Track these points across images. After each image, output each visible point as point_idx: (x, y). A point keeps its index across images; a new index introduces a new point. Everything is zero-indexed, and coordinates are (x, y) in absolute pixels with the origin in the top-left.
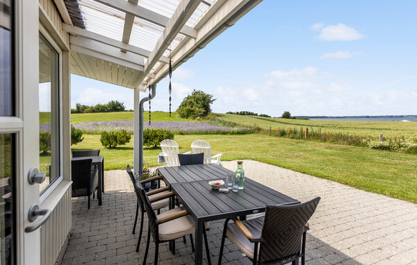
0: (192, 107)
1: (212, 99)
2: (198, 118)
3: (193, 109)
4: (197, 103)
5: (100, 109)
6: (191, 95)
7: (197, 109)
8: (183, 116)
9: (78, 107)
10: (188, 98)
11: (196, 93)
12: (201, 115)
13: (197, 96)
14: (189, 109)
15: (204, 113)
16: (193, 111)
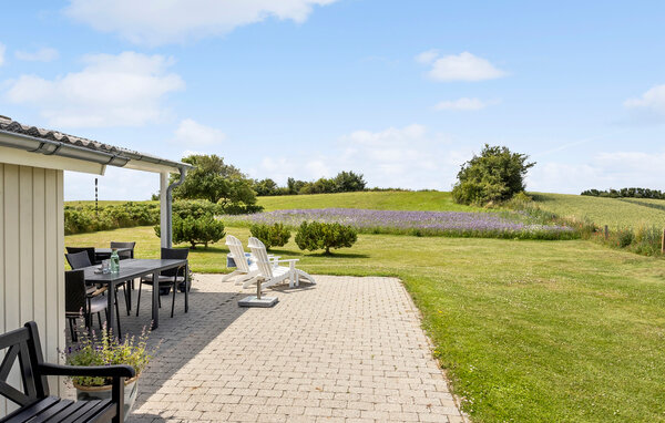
0: (479, 181)
1: (525, 164)
2: (491, 203)
3: (480, 185)
4: (490, 172)
5: (324, 187)
6: (479, 155)
7: (488, 185)
8: (460, 200)
9: (291, 182)
10: (472, 163)
11: (490, 152)
12: (497, 199)
13: (493, 158)
14: (471, 186)
15: (504, 193)
16: (480, 189)
